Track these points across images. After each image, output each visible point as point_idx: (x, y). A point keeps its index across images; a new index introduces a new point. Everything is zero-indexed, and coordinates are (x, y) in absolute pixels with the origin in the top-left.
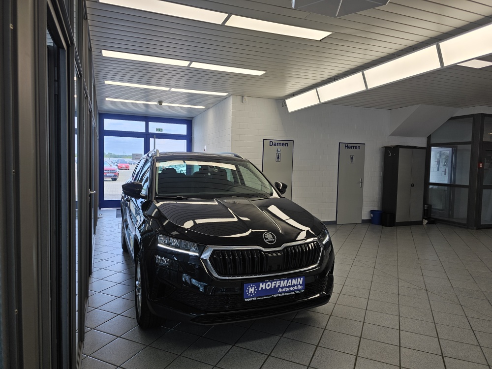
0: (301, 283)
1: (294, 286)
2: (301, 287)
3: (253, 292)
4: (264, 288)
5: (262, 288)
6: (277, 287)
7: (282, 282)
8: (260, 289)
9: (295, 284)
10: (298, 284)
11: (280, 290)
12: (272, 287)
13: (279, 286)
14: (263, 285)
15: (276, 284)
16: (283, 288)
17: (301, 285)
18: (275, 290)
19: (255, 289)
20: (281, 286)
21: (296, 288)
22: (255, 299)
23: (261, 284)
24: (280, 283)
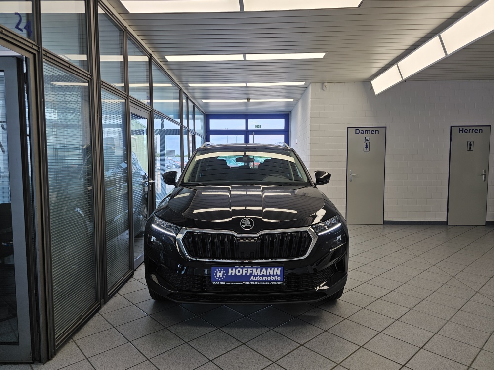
0: (279, 273)
1: (270, 275)
2: (279, 278)
3: (221, 276)
4: (233, 274)
5: (231, 273)
6: (249, 274)
7: (255, 270)
8: (230, 274)
9: (272, 274)
10: (275, 274)
11: (252, 278)
12: (244, 274)
13: (251, 274)
14: (232, 270)
15: (247, 271)
16: (255, 276)
17: (278, 276)
18: (247, 277)
19: (223, 273)
20: (254, 274)
21: (272, 278)
22: (224, 283)
23: (230, 269)
24: (253, 271)
